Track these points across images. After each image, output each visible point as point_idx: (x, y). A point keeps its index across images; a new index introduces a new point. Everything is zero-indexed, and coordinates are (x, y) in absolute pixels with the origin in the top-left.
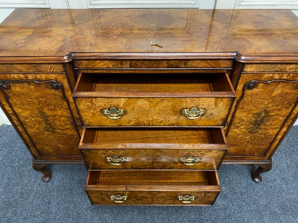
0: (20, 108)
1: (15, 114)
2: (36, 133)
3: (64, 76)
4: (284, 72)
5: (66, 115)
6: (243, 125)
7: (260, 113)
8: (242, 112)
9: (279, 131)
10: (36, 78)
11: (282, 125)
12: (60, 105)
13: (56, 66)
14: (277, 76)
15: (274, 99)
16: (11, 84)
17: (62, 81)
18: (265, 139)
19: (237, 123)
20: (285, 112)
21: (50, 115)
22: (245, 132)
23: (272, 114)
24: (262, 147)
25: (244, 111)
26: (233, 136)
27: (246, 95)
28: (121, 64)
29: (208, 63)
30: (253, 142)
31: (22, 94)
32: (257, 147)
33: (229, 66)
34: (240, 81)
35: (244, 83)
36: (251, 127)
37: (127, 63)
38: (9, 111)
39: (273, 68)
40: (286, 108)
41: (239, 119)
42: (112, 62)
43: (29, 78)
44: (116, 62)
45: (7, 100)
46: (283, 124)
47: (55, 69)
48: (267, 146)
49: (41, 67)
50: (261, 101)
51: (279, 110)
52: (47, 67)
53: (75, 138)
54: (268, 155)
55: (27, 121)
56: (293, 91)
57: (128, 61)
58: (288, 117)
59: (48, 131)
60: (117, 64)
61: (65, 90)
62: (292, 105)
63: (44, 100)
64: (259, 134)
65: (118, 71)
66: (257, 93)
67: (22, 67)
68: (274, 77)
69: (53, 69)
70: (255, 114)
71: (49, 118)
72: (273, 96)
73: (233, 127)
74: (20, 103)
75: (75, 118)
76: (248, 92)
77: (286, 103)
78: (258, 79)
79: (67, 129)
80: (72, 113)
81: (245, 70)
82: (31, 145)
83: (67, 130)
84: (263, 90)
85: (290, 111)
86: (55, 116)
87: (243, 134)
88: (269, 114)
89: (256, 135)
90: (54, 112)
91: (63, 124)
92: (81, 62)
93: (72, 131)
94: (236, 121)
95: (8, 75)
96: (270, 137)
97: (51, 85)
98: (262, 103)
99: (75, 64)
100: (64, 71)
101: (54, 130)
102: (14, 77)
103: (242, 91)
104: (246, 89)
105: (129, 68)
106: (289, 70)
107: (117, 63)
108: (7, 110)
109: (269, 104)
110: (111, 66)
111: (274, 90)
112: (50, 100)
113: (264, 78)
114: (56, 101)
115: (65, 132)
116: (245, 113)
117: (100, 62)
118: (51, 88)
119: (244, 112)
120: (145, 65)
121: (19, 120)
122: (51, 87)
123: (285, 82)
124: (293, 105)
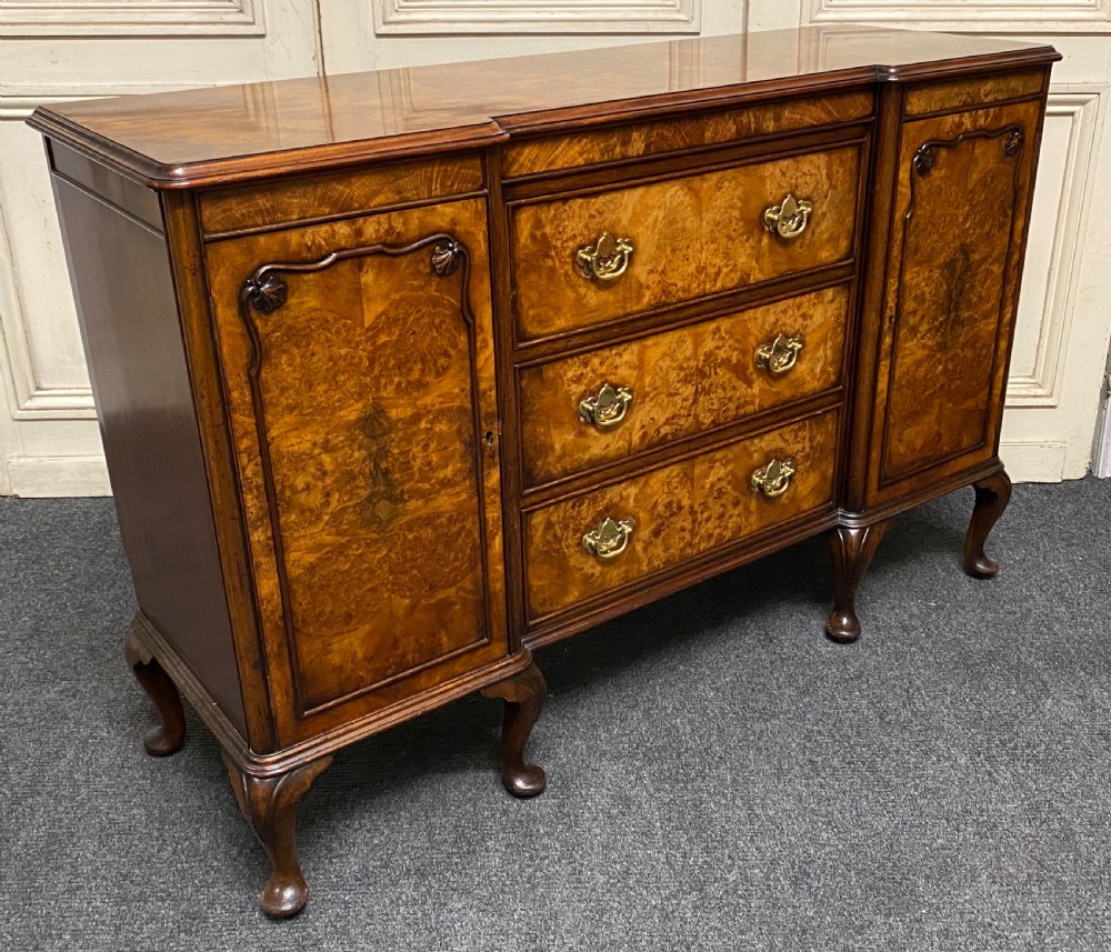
0: (294, 408)
1: (264, 447)
2: (320, 548)
4: (978, 103)
5: (453, 403)
6: (923, 317)
7: (953, 259)
8: (916, 265)
9: (1000, 322)
10: (389, 231)
11: (1000, 296)
12: (445, 353)
13: (461, 168)
14: (967, 121)
15: (972, 198)
16: (293, 281)
18: (975, 365)
19: (910, 313)
20: (1000, 243)
21: (397, 421)
22: (932, 348)
23: (977, 256)
24: (974, 402)
25: (921, 258)
26: (908, 372)
27: (919, 198)
28: (625, 143)
29: (823, 108)
30: (952, 387)
31: (320, 327)
32: (964, 407)
33: (865, 114)
36: (941, 324)
37: (640, 137)
38: (245, 435)
39: (957, 95)
40: (1000, 228)
41: (914, 294)
43: (365, 238)
44: (610, 139)
45: (253, 372)
46: (1003, 290)
47: (458, 181)
48: (984, 394)
50: (950, 215)
51: (988, 237)
52: (435, 176)
53: (463, 535)
54: (991, 435)
55: (300, 481)
56: (1002, 166)
57: (643, 129)
58: (1008, 260)
59: (371, 520)
60: (615, 145)
61: (473, 272)
62: (1007, 216)
63: (394, 339)
64: (962, 348)
65: (615, 171)
66: (938, 184)
68: (962, 124)
69: (450, 182)
70: (945, 264)
71: (393, 436)
72: (970, 188)
73: (903, 333)
74: (301, 379)
75: (483, 413)
76: (922, 186)
77: (996, 209)
79: (444, 483)
80: (477, 386)
81: (908, 107)
83: (444, 492)
84: (949, 174)
85: (1008, 235)
86: (417, 418)
87: (928, 357)
88: (971, 261)
89: (956, 355)
90: (415, 396)
91: (436, 459)
92: (518, 155)
93: (459, 493)
94: (909, 306)
95: (294, 236)
97: (433, 254)
98: (953, 220)
100: (483, 186)
101: (396, 509)
102: (313, 240)
103: (909, 184)
104: (917, 176)
105: (644, 153)
106: (986, 96)
107: (614, 140)
109: (965, 220)
110: (596, 154)
111: (968, 169)
112: (413, 333)
113: (946, 130)
114: (432, 339)
115: (436, 504)
116: (924, 266)
119: (921, 264)
121: (269, 485)
122: (429, 270)
123: (984, 136)
124: (1010, 214)
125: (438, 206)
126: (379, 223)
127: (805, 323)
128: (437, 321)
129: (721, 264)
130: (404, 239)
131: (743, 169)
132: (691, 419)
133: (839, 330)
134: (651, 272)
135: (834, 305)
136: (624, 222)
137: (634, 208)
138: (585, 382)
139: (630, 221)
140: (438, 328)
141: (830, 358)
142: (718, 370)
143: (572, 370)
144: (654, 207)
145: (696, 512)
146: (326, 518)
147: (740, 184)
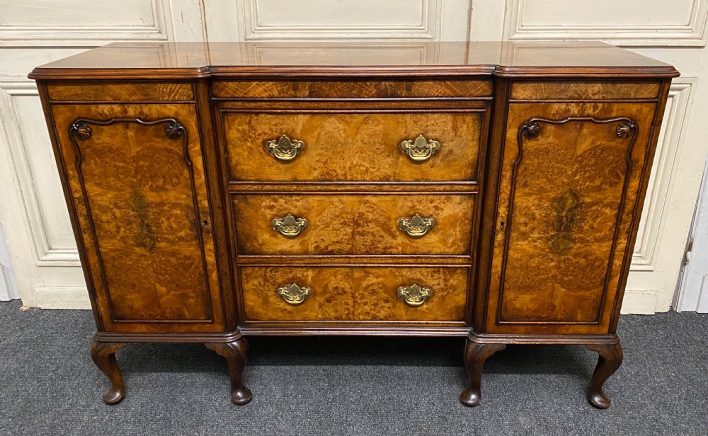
0: (98, 185)
1: (86, 198)
2: (117, 250)
3: (192, 109)
4: (586, 99)
5: (183, 202)
6: (534, 229)
7: (563, 197)
8: (526, 194)
9: (613, 247)
10: (141, 113)
11: (614, 230)
12: (177, 177)
13: (180, 88)
14: (574, 109)
15: (582, 161)
16: (94, 127)
17: (186, 120)
18: (588, 270)
19: (521, 224)
20: (613, 194)
21: (152, 203)
22: (544, 250)
23: (588, 200)
24: (588, 294)
25: (530, 191)
26: (520, 260)
27: (526, 152)
28: (295, 89)
29: (448, 87)
30: (566, 279)
31: (109, 151)
32: (578, 294)
33: (486, 94)
34: (510, 120)
35: (518, 124)
36: (552, 236)
37: (305, 87)
38: (76, 191)
39: (563, 91)
40: (611, 185)
41: (524, 213)
42: (278, 84)
43: (129, 114)
44: (285, 85)
45: (78, 164)
46: (616, 227)
47: (178, 95)
48: (598, 291)
49: (155, 90)
50: (558, 168)
51: (599, 189)
52: (165, 90)
53: (193, 266)
54: (606, 319)
55: (104, 218)
56: (613, 144)
57: (307, 83)
58: (621, 207)
59: (143, 245)
60: (288, 89)
61: (190, 140)
62: (620, 178)
63: (147, 164)
64: (575, 256)
65: (289, 103)
66: (546, 146)
67: (121, 89)
68: (569, 110)
69: (174, 94)
70: (554, 199)
71: (150, 210)
72: (579, 154)
73: (515, 234)
74: (101, 172)
75: (201, 210)
76: (530, 145)
77: (607, 171)
78: (541, 115)
79: (181, 239)
80: (196, 196)
81: (514, 94)
82: (101, 287)
83: (181, 243)
84: (557, 142)
85: (621, 192)
86: (162, 204)
87: (540, 254)
88: (581, 201)
89: (568, 259)
90: (161, 193)
91: (175, 226)
92: (225, 86)
93: (189, 246)
94: (519, 219)
95: (93, 108)
96: (597, 263)
97: (166, 128)
98: (562, 172)
99: (213, 88)
100: (193, 99)
101: (154, 244)
102: (103, 111)
103: (516, 142)
104: (523, 137)
105: (308, 97)
106: (593, 95)
107: (287, 87)
108: (74, 189)
109: (575, 174)
110: (276, 93)
111: (576, 141)
112: (158, 163)
113: (552, 112)
114: (169, 168)
115: (177, 247)
116: (534, 197)
117: (257, 84)
118: (163, 137)
119: (530, 195)
120: (336, 92)
121: (89, 216)
122: (164, 134)
123: (591, 120)
124: (623, 177)
125: (168, 105)
126: (136, 108)
127: (437, 212)
128: (171, 160)
129: (368, 166)
130: (148, 118)
131: (383, 115)
132: (350, 246)
133: (467, 222)
134: (318, 161)
135: (461, 206)
136: (298, 131)
137: (304, 125)
138: (275, 210)
139: (301, 131)
140: (172, 164)
141: (459, 237)
142: (370, 224)
143: (267, 202)
144: (317, 127)
145: (356, 298)
146: (118, 238)
147: (381, 123)
